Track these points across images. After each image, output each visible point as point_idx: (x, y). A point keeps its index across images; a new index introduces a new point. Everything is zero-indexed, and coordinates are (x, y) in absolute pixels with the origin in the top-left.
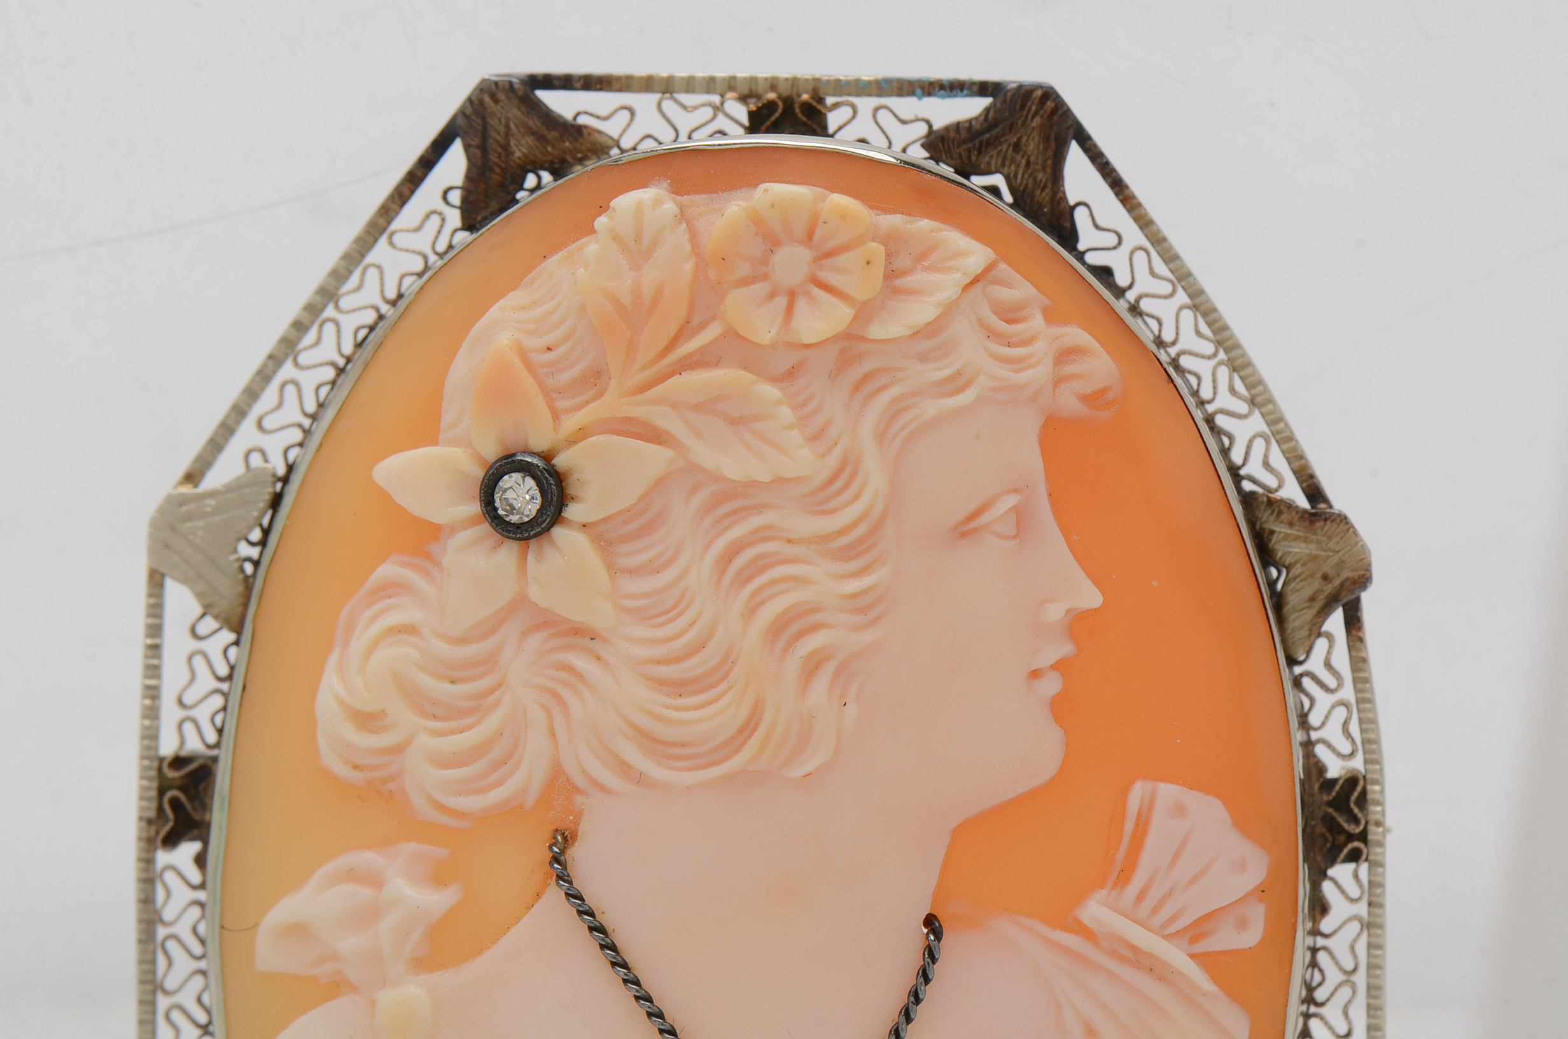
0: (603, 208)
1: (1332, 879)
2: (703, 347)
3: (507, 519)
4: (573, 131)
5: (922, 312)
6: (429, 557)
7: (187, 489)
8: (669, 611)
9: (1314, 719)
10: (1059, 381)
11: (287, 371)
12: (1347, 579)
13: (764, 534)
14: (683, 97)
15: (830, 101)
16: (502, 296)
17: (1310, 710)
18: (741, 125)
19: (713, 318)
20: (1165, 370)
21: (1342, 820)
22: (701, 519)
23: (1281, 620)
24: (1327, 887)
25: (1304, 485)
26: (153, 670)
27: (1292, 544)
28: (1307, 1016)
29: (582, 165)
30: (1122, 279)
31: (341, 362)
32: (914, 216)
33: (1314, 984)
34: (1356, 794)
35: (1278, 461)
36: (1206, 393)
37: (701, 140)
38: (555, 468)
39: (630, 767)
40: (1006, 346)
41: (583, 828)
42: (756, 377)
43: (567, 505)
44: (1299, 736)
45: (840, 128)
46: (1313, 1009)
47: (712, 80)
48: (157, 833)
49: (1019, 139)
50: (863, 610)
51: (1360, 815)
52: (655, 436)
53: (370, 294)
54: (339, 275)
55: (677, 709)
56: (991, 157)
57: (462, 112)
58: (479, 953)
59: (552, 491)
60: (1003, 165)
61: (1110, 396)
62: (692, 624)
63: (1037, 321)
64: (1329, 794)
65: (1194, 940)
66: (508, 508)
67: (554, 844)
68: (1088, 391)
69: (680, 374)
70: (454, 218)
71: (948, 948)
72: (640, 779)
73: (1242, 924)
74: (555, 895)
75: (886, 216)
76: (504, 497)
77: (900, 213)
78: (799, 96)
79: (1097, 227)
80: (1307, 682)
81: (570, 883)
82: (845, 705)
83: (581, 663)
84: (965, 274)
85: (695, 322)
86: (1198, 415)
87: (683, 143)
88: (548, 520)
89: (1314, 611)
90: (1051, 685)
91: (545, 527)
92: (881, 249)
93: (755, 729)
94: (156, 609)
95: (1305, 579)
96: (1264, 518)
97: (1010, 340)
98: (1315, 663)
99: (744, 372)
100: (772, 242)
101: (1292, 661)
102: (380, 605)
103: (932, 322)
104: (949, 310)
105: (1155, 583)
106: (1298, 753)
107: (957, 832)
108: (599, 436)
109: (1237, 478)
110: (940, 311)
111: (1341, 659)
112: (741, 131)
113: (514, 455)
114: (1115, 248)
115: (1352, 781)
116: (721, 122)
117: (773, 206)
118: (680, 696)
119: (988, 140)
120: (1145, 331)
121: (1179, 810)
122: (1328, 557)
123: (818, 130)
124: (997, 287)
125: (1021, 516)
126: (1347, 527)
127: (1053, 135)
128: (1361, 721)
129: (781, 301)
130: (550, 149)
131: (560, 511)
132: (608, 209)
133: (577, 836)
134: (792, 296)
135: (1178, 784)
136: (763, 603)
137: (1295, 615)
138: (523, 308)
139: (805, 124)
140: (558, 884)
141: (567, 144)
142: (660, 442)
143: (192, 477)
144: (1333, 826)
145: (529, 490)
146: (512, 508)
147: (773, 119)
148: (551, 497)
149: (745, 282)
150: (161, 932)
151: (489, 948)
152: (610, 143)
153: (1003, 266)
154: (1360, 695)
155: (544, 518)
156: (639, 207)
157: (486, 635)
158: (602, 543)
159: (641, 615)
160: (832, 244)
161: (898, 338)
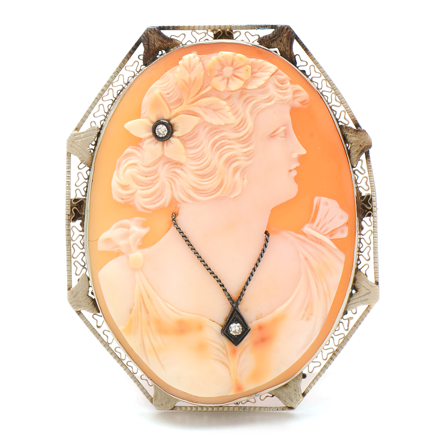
0: (181, 59)
1: (364, 221)
2: (207, 92)
3: (159, 136)
4: (170, 40)
5: (261, 82)
6: (139, 146)
7: (76, 132)
8: (200, 158)
9: (358, 181)
10: (294, 98)
11: (101, 102)
12: (366, 146)
13: (223, 138)
14: (197, 31)
15: (234, 31)
17: (357, 179)
18: (212, 38)
19: (209, 85)
20: (320, 95)
21: (366, 206)
22: (207, 135)
23: (350, 157)
24: (363, 223)
25: (354, 123)
26: (69, 177)
27: (352, 138)
28: (359, 255)
29: (173, 48)
30: (308, 73)
31: (114, 99)
32: (258, 59)
33: (360, 247)
34: (369, 199)
35: (348, 117)
36: (329, 101)
37: (202, 41)
38: (171, 123)
39: (191, 196)
41: (180, 212)
42: (220, 99)
43: (174, 132)
44: (355, 186)
45: (237, 38)
46: (360, 253)
47: (205, 26)
48: (71, 218)
49: (281, 39)
50: (248, 156)
51: (370, 205)
52: (195, 114)
53: (121, 82)
54: (113, 77)
55: (202, 182)
56: (275, 44)
57: (142, 36)
58: (154, 244)
59: (170, 129)
60: (278, 46)
61: (307, 102)
62: (206, 161)
63: (289, 84)
64: (363, 200)
65: (331, 236)
68: (301, 101)
69: (201, 99)
70: (141, 63)
71: (271, 239)
72: (194, 199)
73: (343, 232)
74: (173, 228)
75: (251, 59)
76: (158, 131)
77: (254, 58)
78: (226, 30)
79: (301, 60)
80: (356, 172)
81: (177, 225)
82: (244, 179)
83: (178, 171)
84: (271, 72)
85: (204, 86)
86: (328, 106)
87: (198, 42)
88: (169, 136)
89: (358, 154)
90: (294, 173)
91: (168, 138)
92: (250, 67)
93: (222, 186)
94: (69, 162)
95: (355, 146)
96: (345, 132)
97: (282, 89)
98: (358, 167)
99: (217, 98)
100: (223, 66)
101: (353, 167)
102: (127, 159)
103: (263, 85)
104: (267, 81)
105: (319, 148)
106: (355, 190)
107: (272, 210)
108: (182, 115)
109: (338, 122)
110: (265, 82)
111: (365, 166)
112: (212, 39)
113: (160, 120)
114: (306, 66)
115: (368, 196)
116: (207, 37)
117: (223, 57)
118: (203, 178)
119: (274, 39)
120: (314, 86)
121: (326, 204)
122: (361, 141)
123: (231, 38)
124: (278, 76)
125: (286, 132)
126: (365, 133)
127: (290, 38)
128: (370, 181)
129: (226, 80)
130: (165, 45)
131: (172, 134)
132: (182, 59)
133: (178, 214)
134: (228, 79)
135: (326, 197)
136: (223, 155)
137: (353, 155)
138: (161, 84)
139: (228, 37)
141: (169, 43)
142: (197, 116)
143: (77, 129)
144: (364, 208)
145: (164, 129)
146: (160, 133)
147: (220, 36)
149: (217, 76)
150: (72, 243)
151: (157, 242)
152: (180, 43)
153: (280, 70)
154: (370, 175)
156: (190, 59)
157: (154, 165)
158: (183, 141)
159: (193, 159)
160: (238, 66)
161: (255, 89)
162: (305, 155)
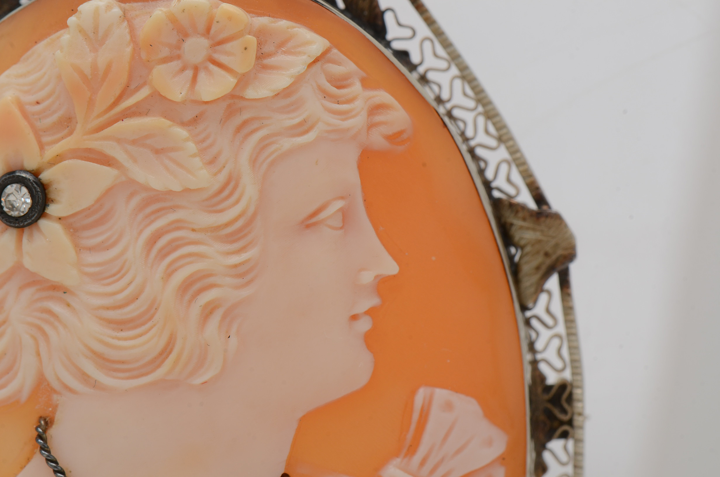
0: (74, 11)
1: (550, 450)
2: (137, 103)
3: (10, 214)
5: (281, 81)
8: (114, 275)
9: (539, 345)
10: (371, 126)
12: (560, 256)
13: (177, 225)
16: (8, 67)
17: (536, 340)
19: (144, 84)
20: (442, 119)
21: (557, 412)
22: (136, 215)
23: (517, 281)
24: (547, 456)
25: (533, 193)
27: (525, 232)
30: (415, 58)
32: (277, 18)
34: (565, 395)
35: (517, 178)
36: (469, 133)
38: (41, 181)
39: (89, 377)
40: (336, 103)
41: (59, 416)
42: (172, 123)
43: (49, 205)
44: (528, 357)
50: (241, 276)
51: (568, 409)
55: (119, 339)
59: (38, 196)
61: (405, 136)
62: (129, 284)
63: (357, 87)
64: (548, 395)
66: (10, 206)
67: (39, 426)
68: (390, 133)
69: (123, 120)
72: (95, 385)
75: (259, 18)
76: (8, 199)
77: (268, 16)
79: (399, 24)
80: (534, 323)
81: (49, 452)
82: (229, 337)
83: (57, 308)
84: (309, 56)
85: (133, 87)
86: (464, 148)
88: (36, 215)
89: (539, 275)
90: (365, 325)
91: (34, 220)
92: (254, 40)
93: (170, 352)
95: (533, 255)
96: (507, 215)
97: (339, 100)
98: (539, 310)
99: (164, 120)
100: (183, 35)
101: (524, 308)
103: (287, 88)
104: (299, 79)
105: (434, 258)
106: (528, 368)
107: (302, 420)
108: (70, 160)
109: (489, 189)
110: (292, 80)
111: (557, 307)
113: (14, 172)
114: (411, 38)
115: (563, 387)
118: (122, 330)
120: (429, 94)
121: (449, 406)
122: (548, 241)
124: (330, 65)
125: (345, 215)
126: (560, 222)
128: (569, 348)
129: (189, 73)
131: (44, 209)
132: (76, 12)
133: (53, 421)
134: (196, 70)
135: (448, 389)
136: (176, 270)
137: (527, 279)
138: (21, 76)
140: (41, 453)
142: (110, 164)
144: (551, 416)
145: (24, 195)
146: (13, 206)
148: (38, 200)
149: (165, 60)
153: (335, 51)
154: (569, 331)
155: (34, 213)
156: (96, 11)
158: (71, 230)
159: (97, 277)
160: (222, 36)
161: (265, 98)
162: (394, 276)
